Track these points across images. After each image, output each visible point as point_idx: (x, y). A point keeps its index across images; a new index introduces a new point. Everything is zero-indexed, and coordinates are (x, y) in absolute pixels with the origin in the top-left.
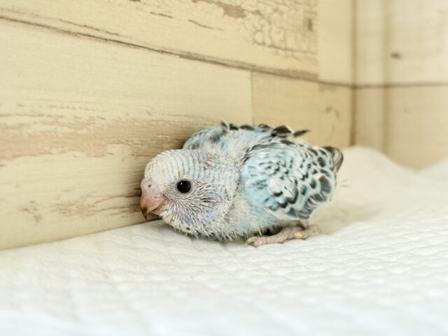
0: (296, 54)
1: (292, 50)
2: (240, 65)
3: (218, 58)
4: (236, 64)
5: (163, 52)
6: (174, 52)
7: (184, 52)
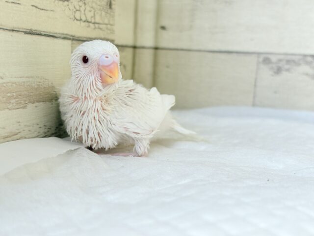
0: (101, 26)
1: (98, 23)
2: (65, 36)
3: (50, 32)
4: (62, 36)
5: (13, 30)
6: (21, 30)
7: (27, 29)
